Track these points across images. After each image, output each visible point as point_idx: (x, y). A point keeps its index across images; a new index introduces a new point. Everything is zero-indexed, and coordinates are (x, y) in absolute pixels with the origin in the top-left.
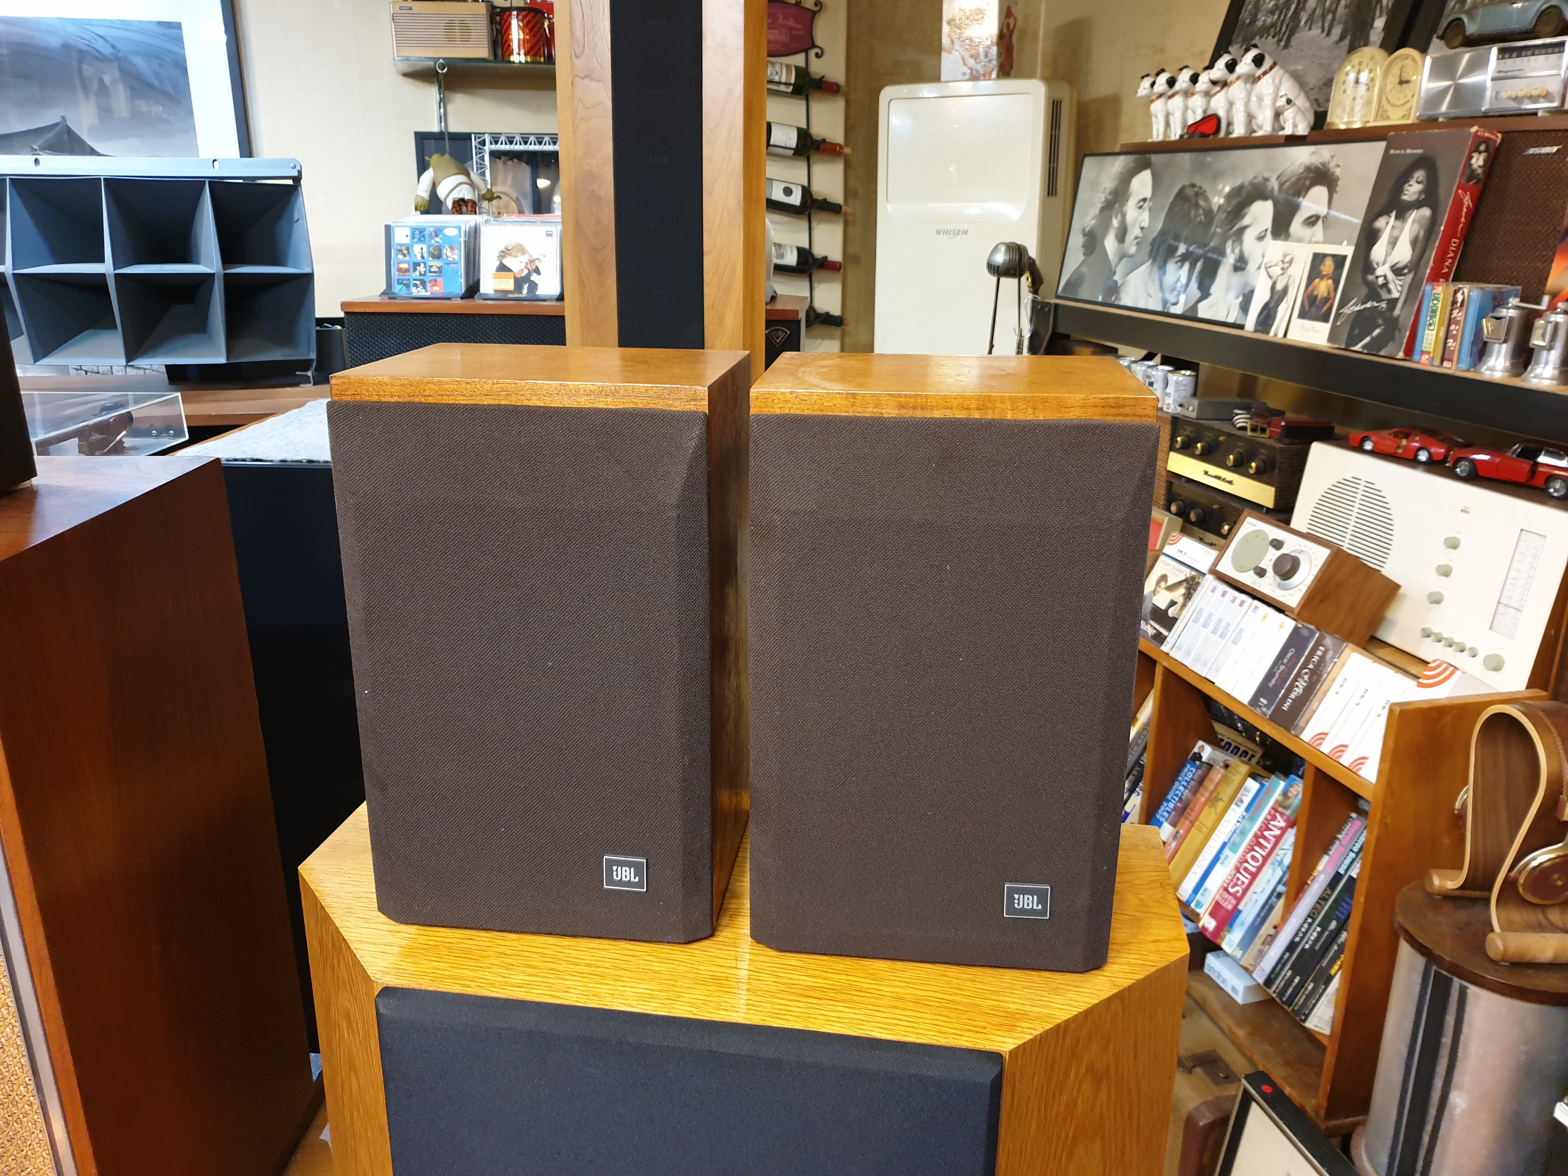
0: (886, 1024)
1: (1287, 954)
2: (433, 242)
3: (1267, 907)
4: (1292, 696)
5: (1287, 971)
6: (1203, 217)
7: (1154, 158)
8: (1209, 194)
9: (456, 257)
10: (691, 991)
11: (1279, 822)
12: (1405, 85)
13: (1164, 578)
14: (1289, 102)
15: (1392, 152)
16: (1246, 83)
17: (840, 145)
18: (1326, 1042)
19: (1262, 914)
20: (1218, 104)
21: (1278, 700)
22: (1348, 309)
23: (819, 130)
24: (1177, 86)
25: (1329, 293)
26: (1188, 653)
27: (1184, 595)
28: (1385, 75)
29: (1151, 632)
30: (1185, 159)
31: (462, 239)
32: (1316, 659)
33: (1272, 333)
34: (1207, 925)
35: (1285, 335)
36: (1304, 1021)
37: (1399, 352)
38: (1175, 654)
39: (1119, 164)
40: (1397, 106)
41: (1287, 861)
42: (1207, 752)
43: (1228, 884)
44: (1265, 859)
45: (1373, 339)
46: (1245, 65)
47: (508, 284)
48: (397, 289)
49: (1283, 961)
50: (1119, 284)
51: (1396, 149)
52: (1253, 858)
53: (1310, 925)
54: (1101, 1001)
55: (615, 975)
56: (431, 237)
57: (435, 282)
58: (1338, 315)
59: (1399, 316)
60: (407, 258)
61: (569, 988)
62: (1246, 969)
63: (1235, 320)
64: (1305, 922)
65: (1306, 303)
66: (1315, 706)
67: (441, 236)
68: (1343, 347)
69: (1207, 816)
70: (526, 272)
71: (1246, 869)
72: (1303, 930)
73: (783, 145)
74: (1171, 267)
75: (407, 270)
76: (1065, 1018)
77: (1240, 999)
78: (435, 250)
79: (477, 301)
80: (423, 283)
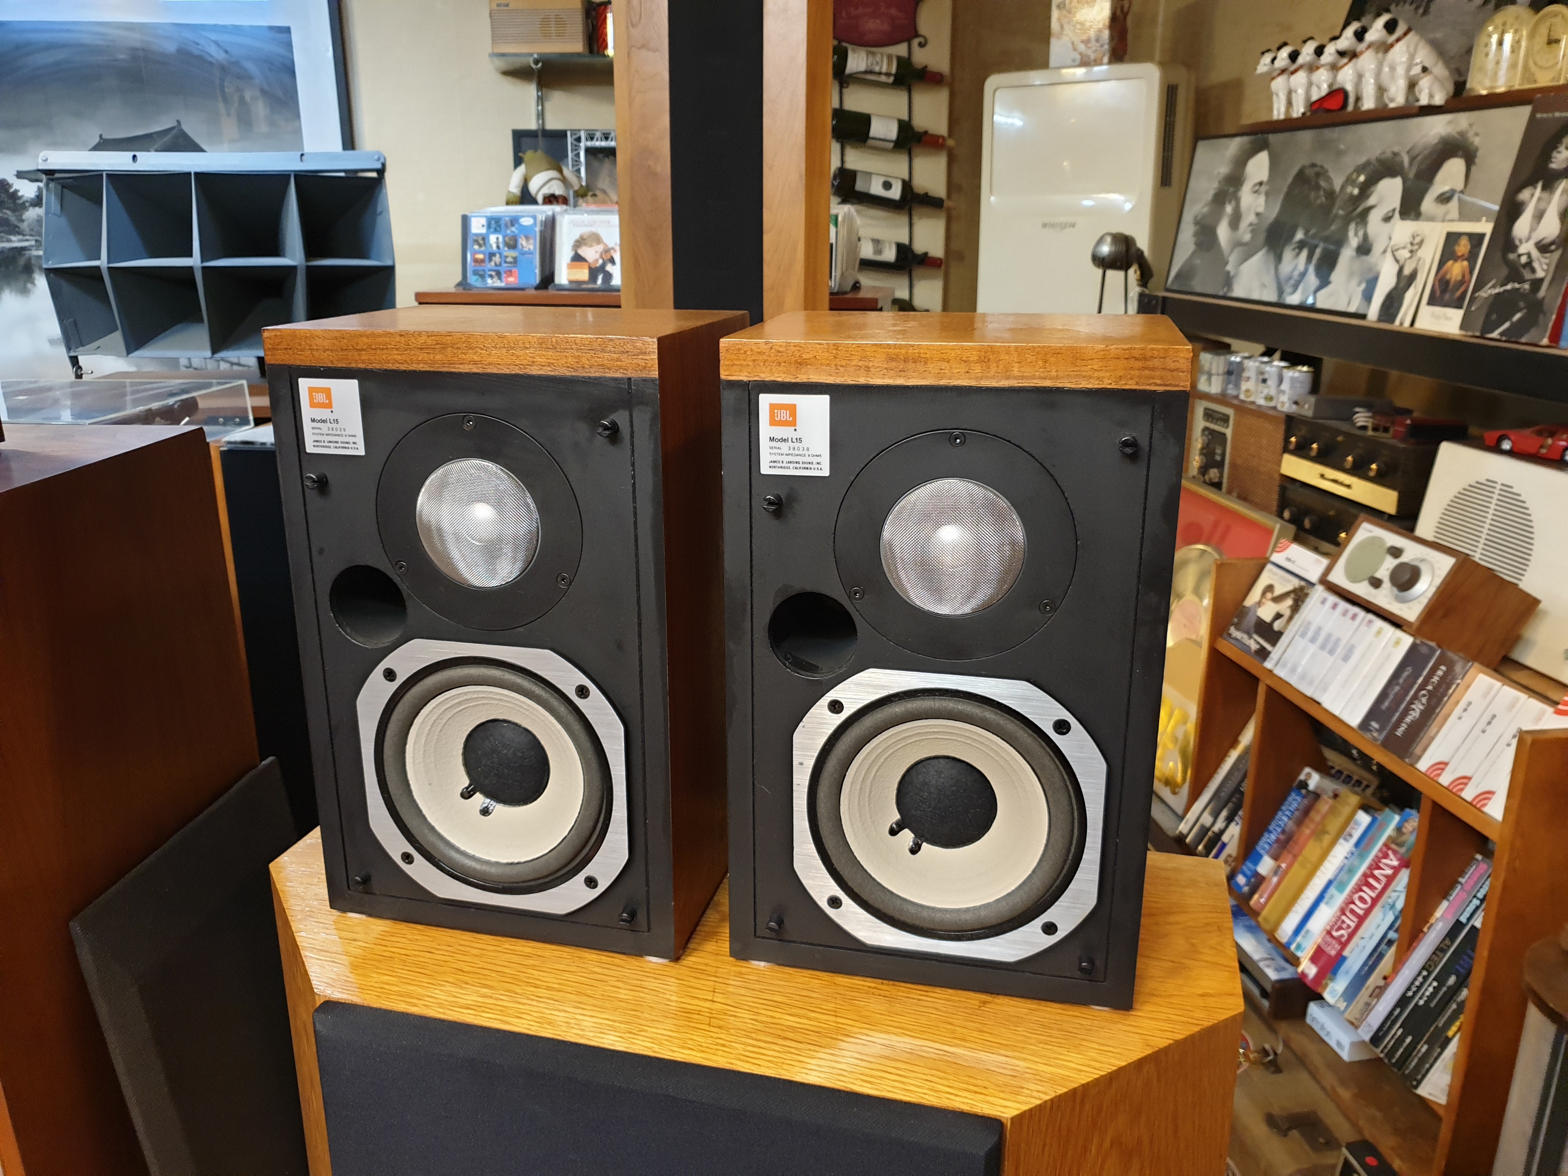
0: (872, 1076)
1: (1398, 1010)
2: (508, 232)
3: (1376, 955)
4: (1408, 719)
5: (1397, 1030)
6: (1324, 199)
7: (1272, 138)
8: (1332, 174)
9: (531, 247)
10: (657, 1025)
11: (1391, 860)
12: (1554, 45)
13: (1270, 588)
14: (1425, 70)
15: (1539, 116)
16: (1377, 52)
17: (943, 137)
18: (1441, 1112)
19: (1370, 963)
20: (1346, 77)
21: (1391, 725)
22: (1486, 292)
23: (920, 122)
24: (1301, 60)
25: (1463, 276)
26: (1293, 670)
27: (1291, 607)
28: (1532, 35)
29: (1254, 646)
30: (1306, 137)
31: (538, 229)
32: (1435, 679)
33: (1397, 322)
34: (1307, 971)
35: (1412, 323)
36: (1416, 1087)
37: (1543, 337)
38: (1281, 672)
39: (1234, 146)
40: (1546, 68)
41: (1400, 905)
42: (1314, 779)
43: (1332, 927)
44: (1375, 901)
45: (1512, 325)
46: (1376, 31)
47: (583, 274)
48: (472, 280)
49: (1393, 1018)
50: (1232, 274)
51: (1542, 112)
52: (1362, 899)
53: (1425, 978)
54: (1129, 1064)
55: (576, 1002)
56: (506, 226)
57: (510, 273)
58: (1472, 299)
59: (1544, 298)
60: (483, 249)
61: (523, 1013)
62: (1352, 1023)
63: (1358, 308)
64: (1419, 974)
65: (1437, 286)
66: (1434, 732)
67: (516, 226)
68: (1478, 334)
69: (1311, 850)
70: (601, 262)
71: (1352, 912)
72: (1417, 983)
73: (883, 137)
74: (1288, 254)
75: (482, 261)
76: (1084, 1082)
77: (1345, 1055)
78: (510, 239)
79: (551, 291)
80: (499, 274)
